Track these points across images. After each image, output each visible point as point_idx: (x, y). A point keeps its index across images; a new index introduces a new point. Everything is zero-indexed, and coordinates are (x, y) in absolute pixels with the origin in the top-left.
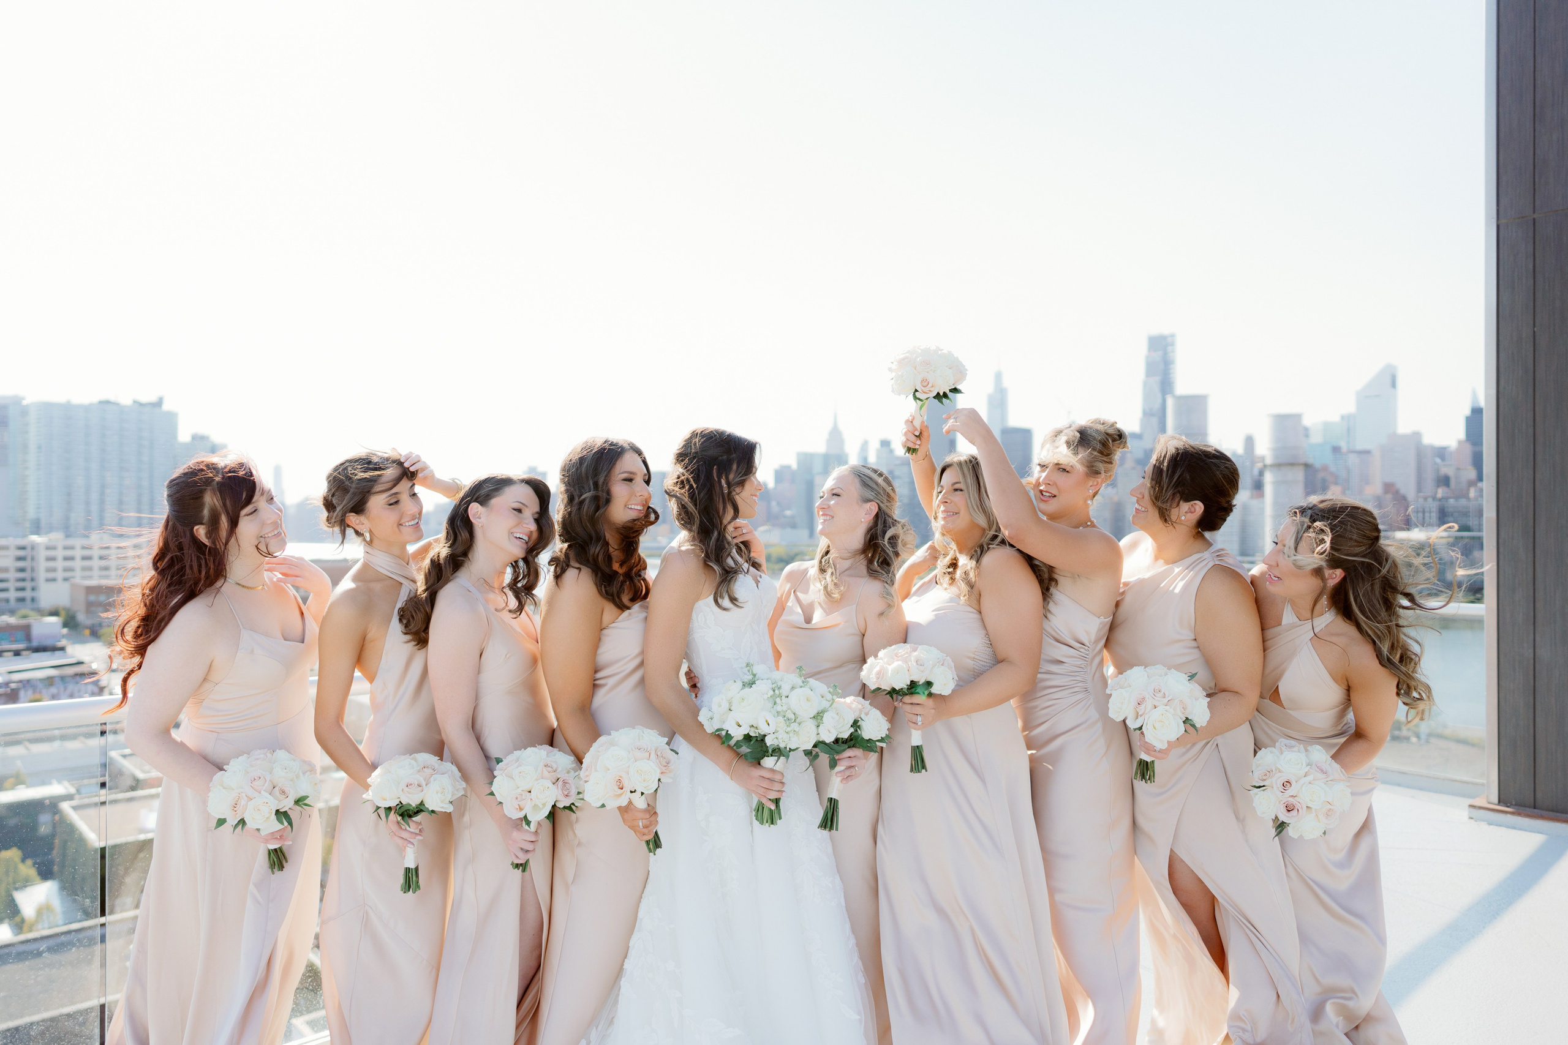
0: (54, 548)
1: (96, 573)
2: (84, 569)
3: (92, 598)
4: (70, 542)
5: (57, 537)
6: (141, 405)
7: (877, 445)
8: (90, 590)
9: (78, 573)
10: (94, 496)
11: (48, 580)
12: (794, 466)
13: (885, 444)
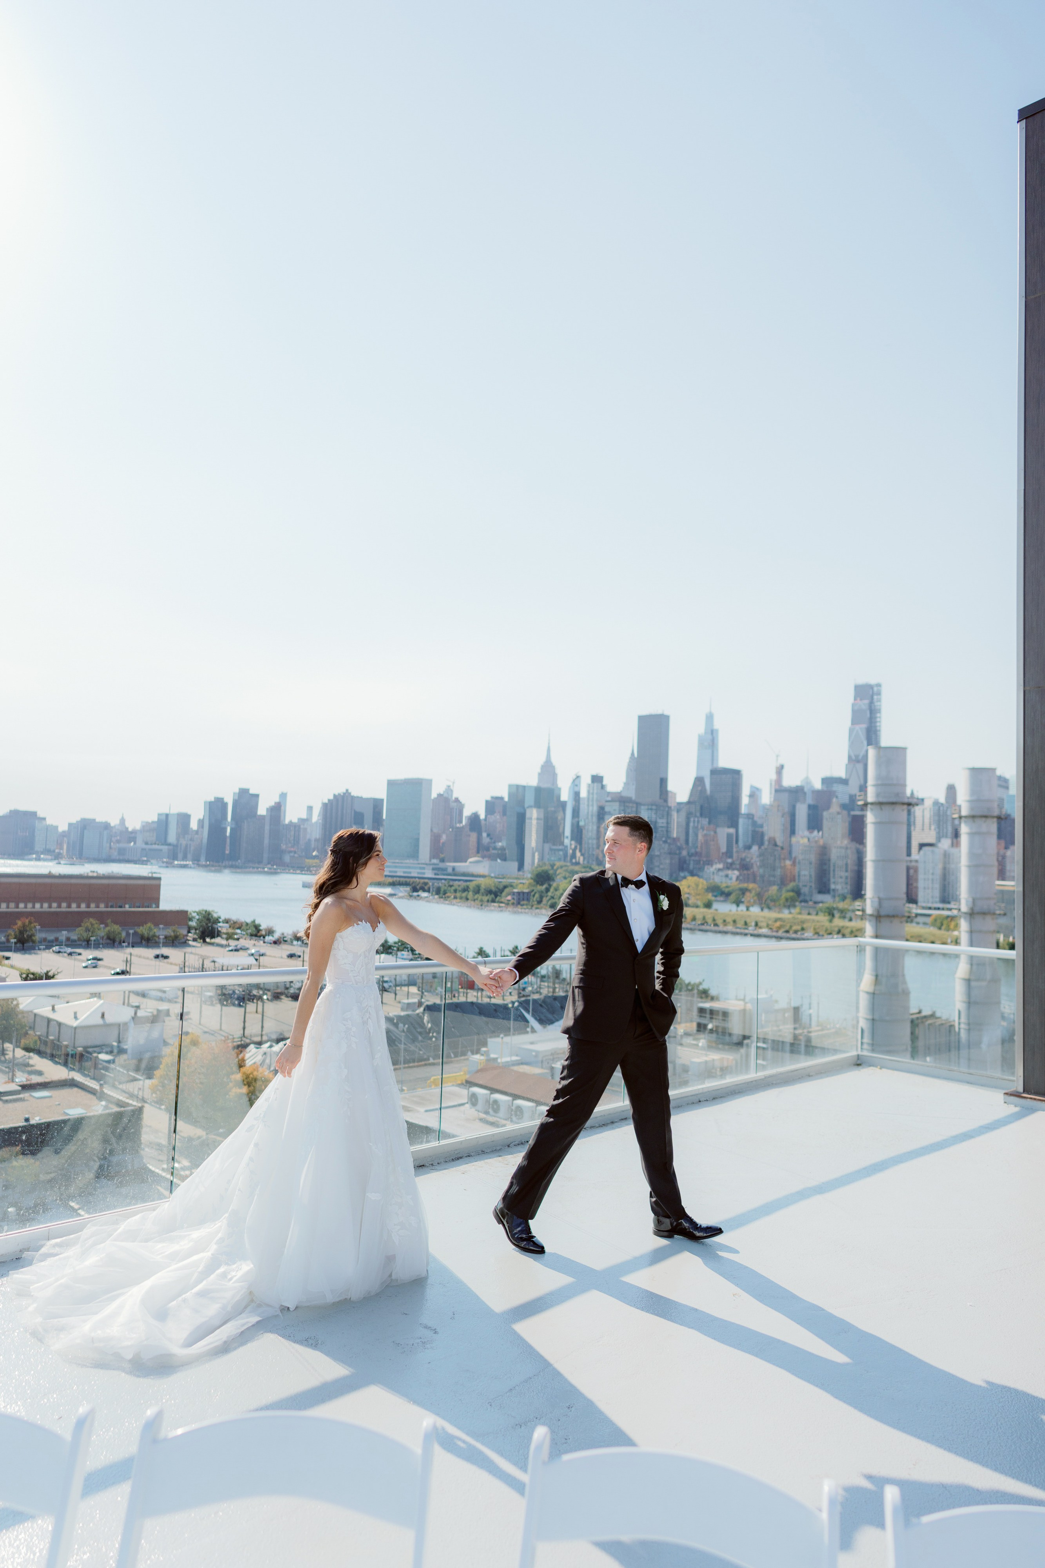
7: (589, 781)
12: (506, 799)
13: (597, 779)
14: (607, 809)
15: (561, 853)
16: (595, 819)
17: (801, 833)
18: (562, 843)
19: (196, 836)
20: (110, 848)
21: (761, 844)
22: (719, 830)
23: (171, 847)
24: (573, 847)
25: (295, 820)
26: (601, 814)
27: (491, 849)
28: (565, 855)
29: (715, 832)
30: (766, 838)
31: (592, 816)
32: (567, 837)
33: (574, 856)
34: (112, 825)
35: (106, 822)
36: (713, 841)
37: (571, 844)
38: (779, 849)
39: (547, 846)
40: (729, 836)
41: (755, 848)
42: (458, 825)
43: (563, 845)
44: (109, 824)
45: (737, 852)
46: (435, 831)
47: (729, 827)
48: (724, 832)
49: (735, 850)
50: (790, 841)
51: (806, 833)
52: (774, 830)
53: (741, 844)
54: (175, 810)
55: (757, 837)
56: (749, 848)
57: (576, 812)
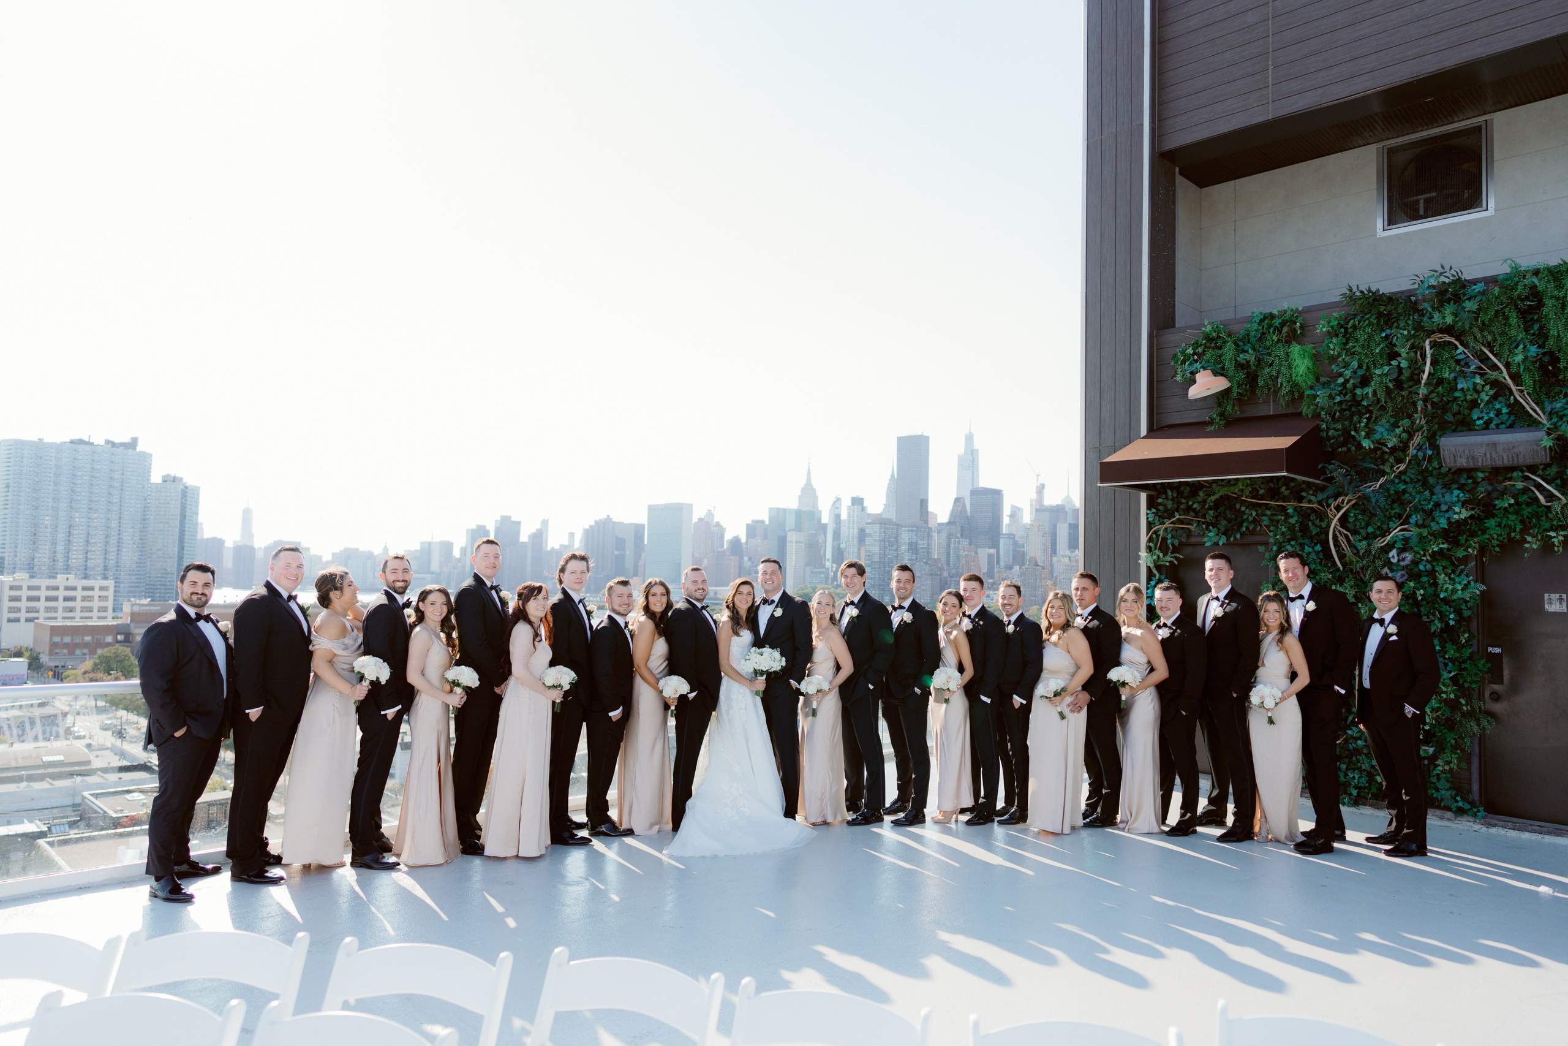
0: (20, 588)
1: (60, 614)
2: (48, 609)
3: (57, 639)
4: (34, 582)
5: (22, 577)
6: (113, 444)
7: (850, 503)
8: (54, 630)
9: (42, 614)
10: (61, 537)
11: (9, 620)
12: (767, 521)
13: (857, 502)
14: (868, 531)
15: (822, 576)
16: (856, 542)
17: (1062, 553)
18: (824, 566)
19: (459, 564)
20: (374, 577)
21: (1022, 564)
22: (979, 550)
23: (434, 576)
24: (834, 569)
25: (557, 547)
26: (862, 536)
27: (752, 572)
28: (827, 578)
29: (976, 553)
30: (1028, 557)
31: (853, 538)
32: (828, 560)
33: (835, 578)
34: (376, 554)
35: (369, 551)
36: (974, 562)
37: (832, 567)
38: (1040, 568)
39: (808, 569)
40: (990, 556)
41: (1017, 568)
42: (719, 549)
43: (825, 568)
44: (373, 553)
45: (998, 572)
46: (697, 555)
47: (990, 548)
48: (984, 553)
49: (996, 570)
50: (1051, 561)
51: (1068, 552)
52: (1036, 550)
53: (1002, 564)
54: (437, 539)
55: (1019, 557)
56: (1010, 568)
57: (837, 535)
